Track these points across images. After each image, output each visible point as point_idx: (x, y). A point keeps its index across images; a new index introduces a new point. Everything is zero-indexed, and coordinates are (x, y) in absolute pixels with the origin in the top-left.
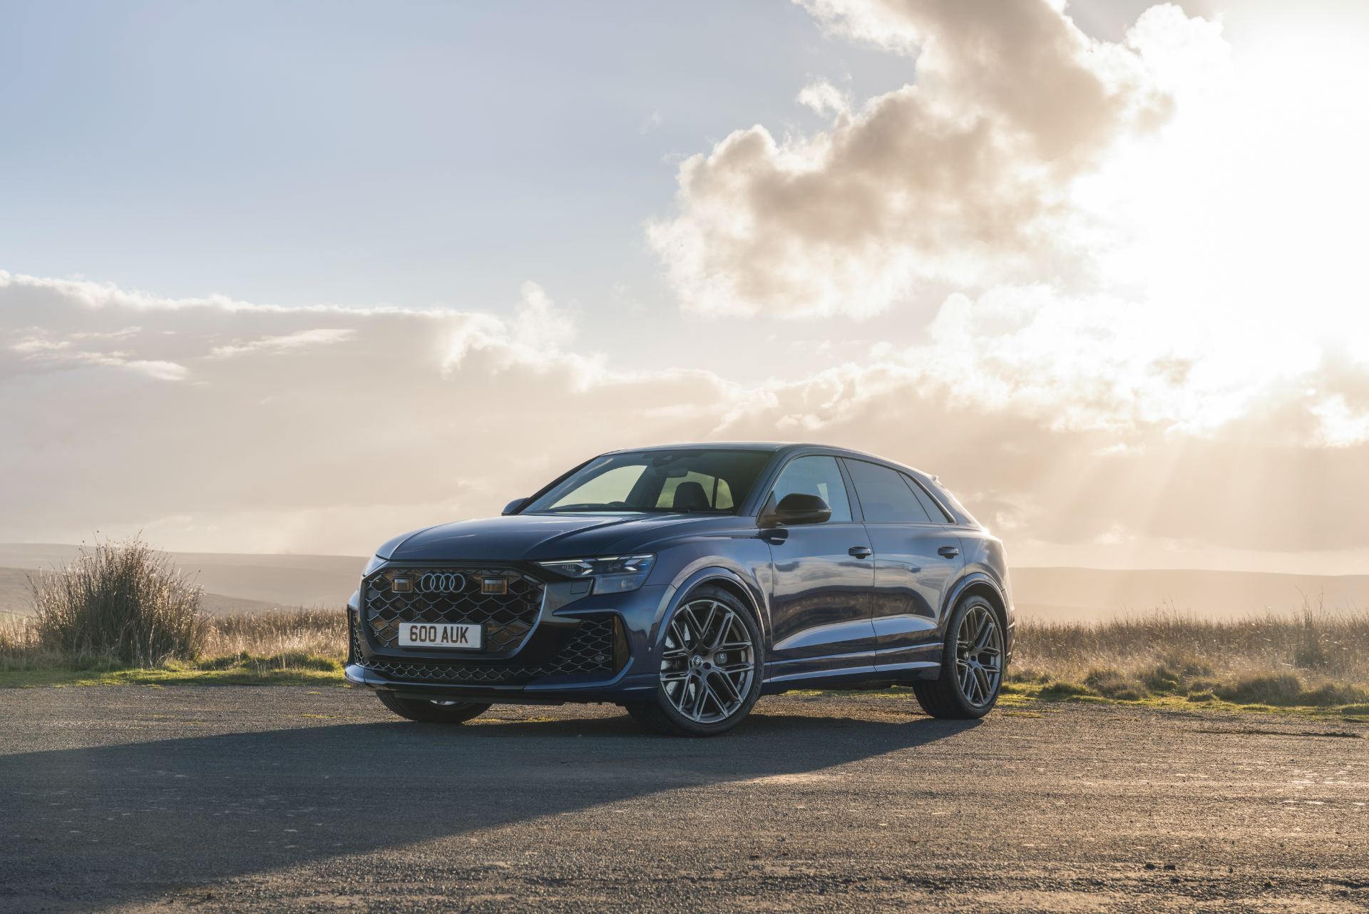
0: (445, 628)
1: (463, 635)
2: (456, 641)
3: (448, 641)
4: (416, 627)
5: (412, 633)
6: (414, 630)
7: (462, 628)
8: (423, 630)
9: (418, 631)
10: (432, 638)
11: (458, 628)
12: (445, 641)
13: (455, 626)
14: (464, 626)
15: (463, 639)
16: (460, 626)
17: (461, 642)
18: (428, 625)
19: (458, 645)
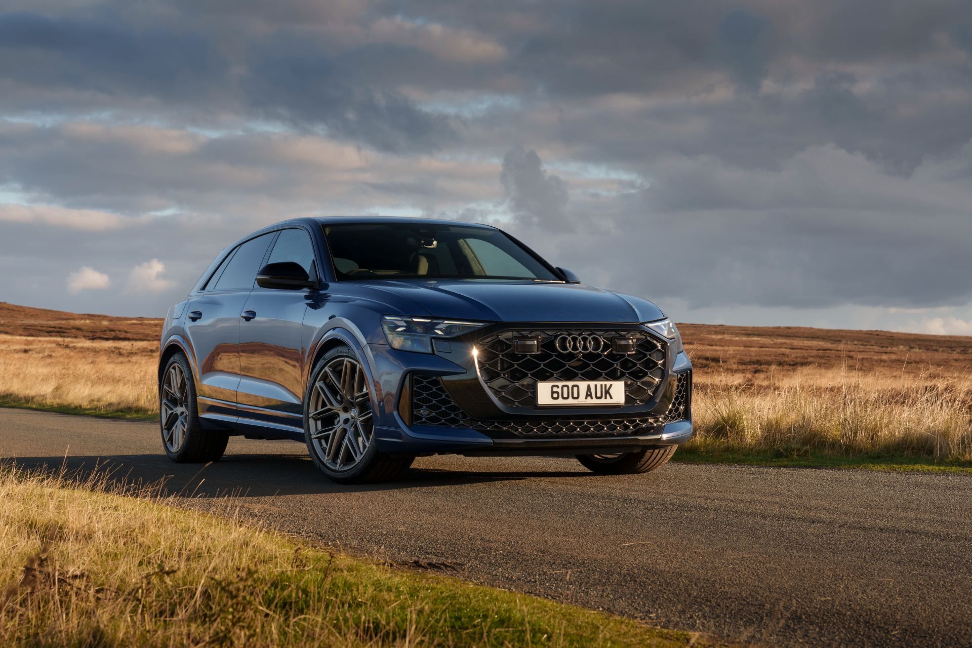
0: (589, 386)
1: (607, 392)
2: (601, 398)
3: (592, 398)
4: (557, 387)
5: (553, 392)
6: (555, 389)
7: (606, 385)
8: (565, 389)
9: (559, 390)
10: (575, 395)
11: (602, 385)
12: (589, 398)
13: (599, 383)
14: (608, 383)
15: (608, 395)
16: (604, 383)
17: (606, 398)
18: (570, 384)
19: (603, 401)
